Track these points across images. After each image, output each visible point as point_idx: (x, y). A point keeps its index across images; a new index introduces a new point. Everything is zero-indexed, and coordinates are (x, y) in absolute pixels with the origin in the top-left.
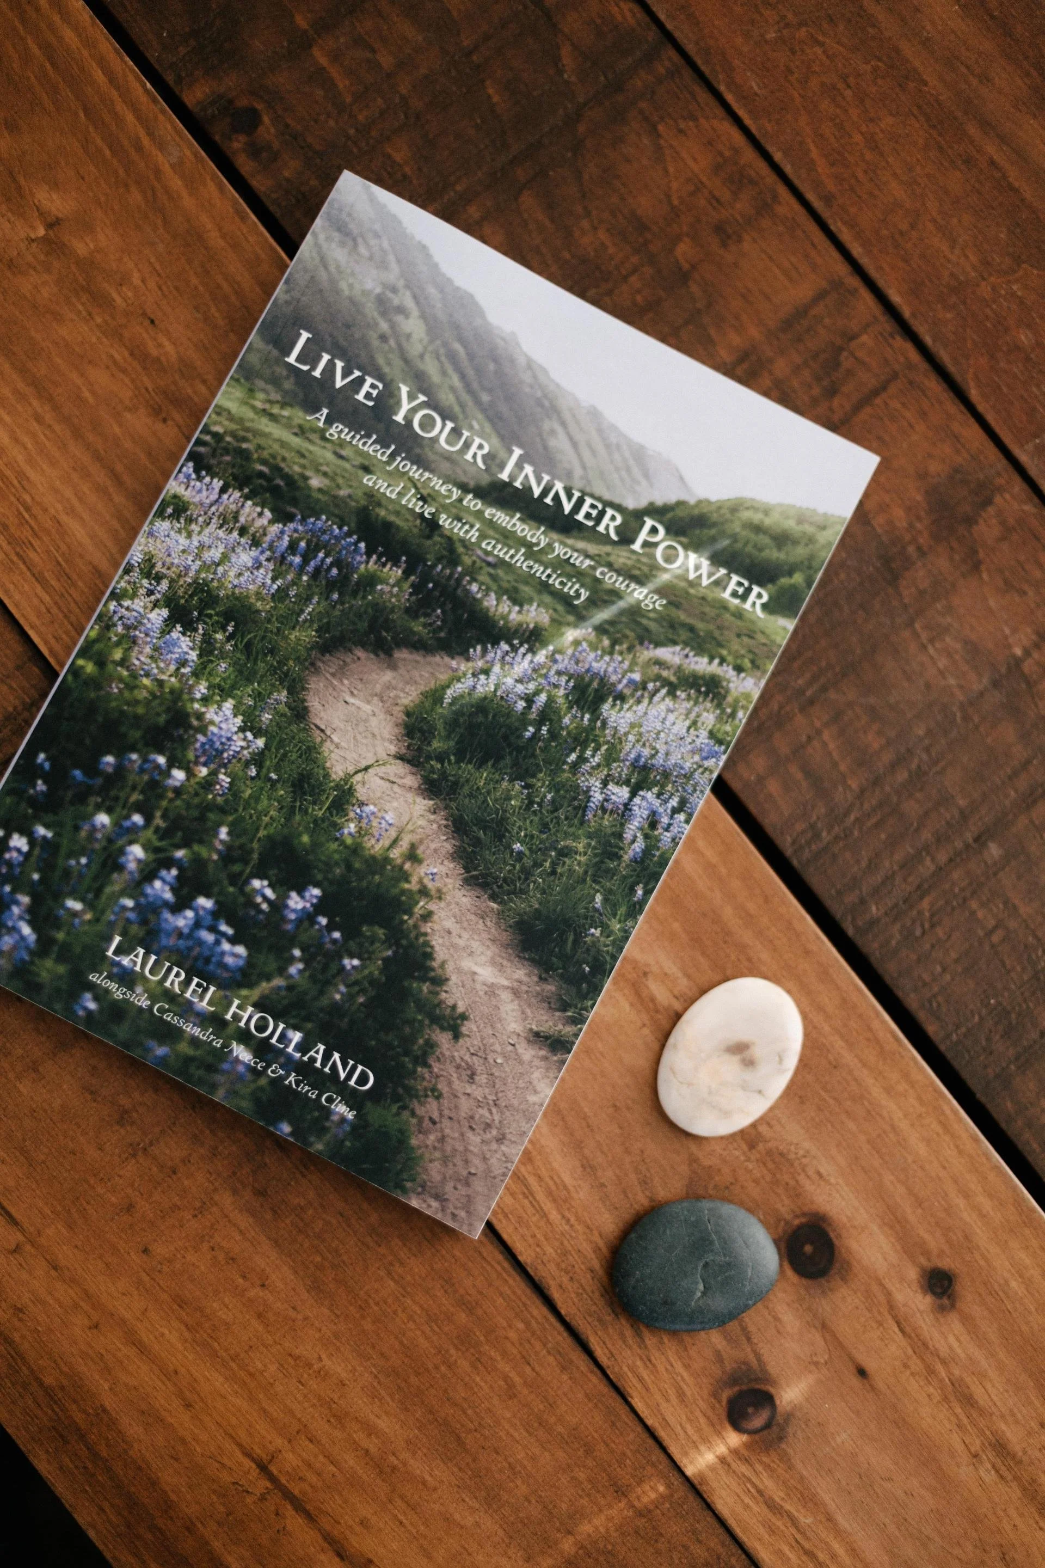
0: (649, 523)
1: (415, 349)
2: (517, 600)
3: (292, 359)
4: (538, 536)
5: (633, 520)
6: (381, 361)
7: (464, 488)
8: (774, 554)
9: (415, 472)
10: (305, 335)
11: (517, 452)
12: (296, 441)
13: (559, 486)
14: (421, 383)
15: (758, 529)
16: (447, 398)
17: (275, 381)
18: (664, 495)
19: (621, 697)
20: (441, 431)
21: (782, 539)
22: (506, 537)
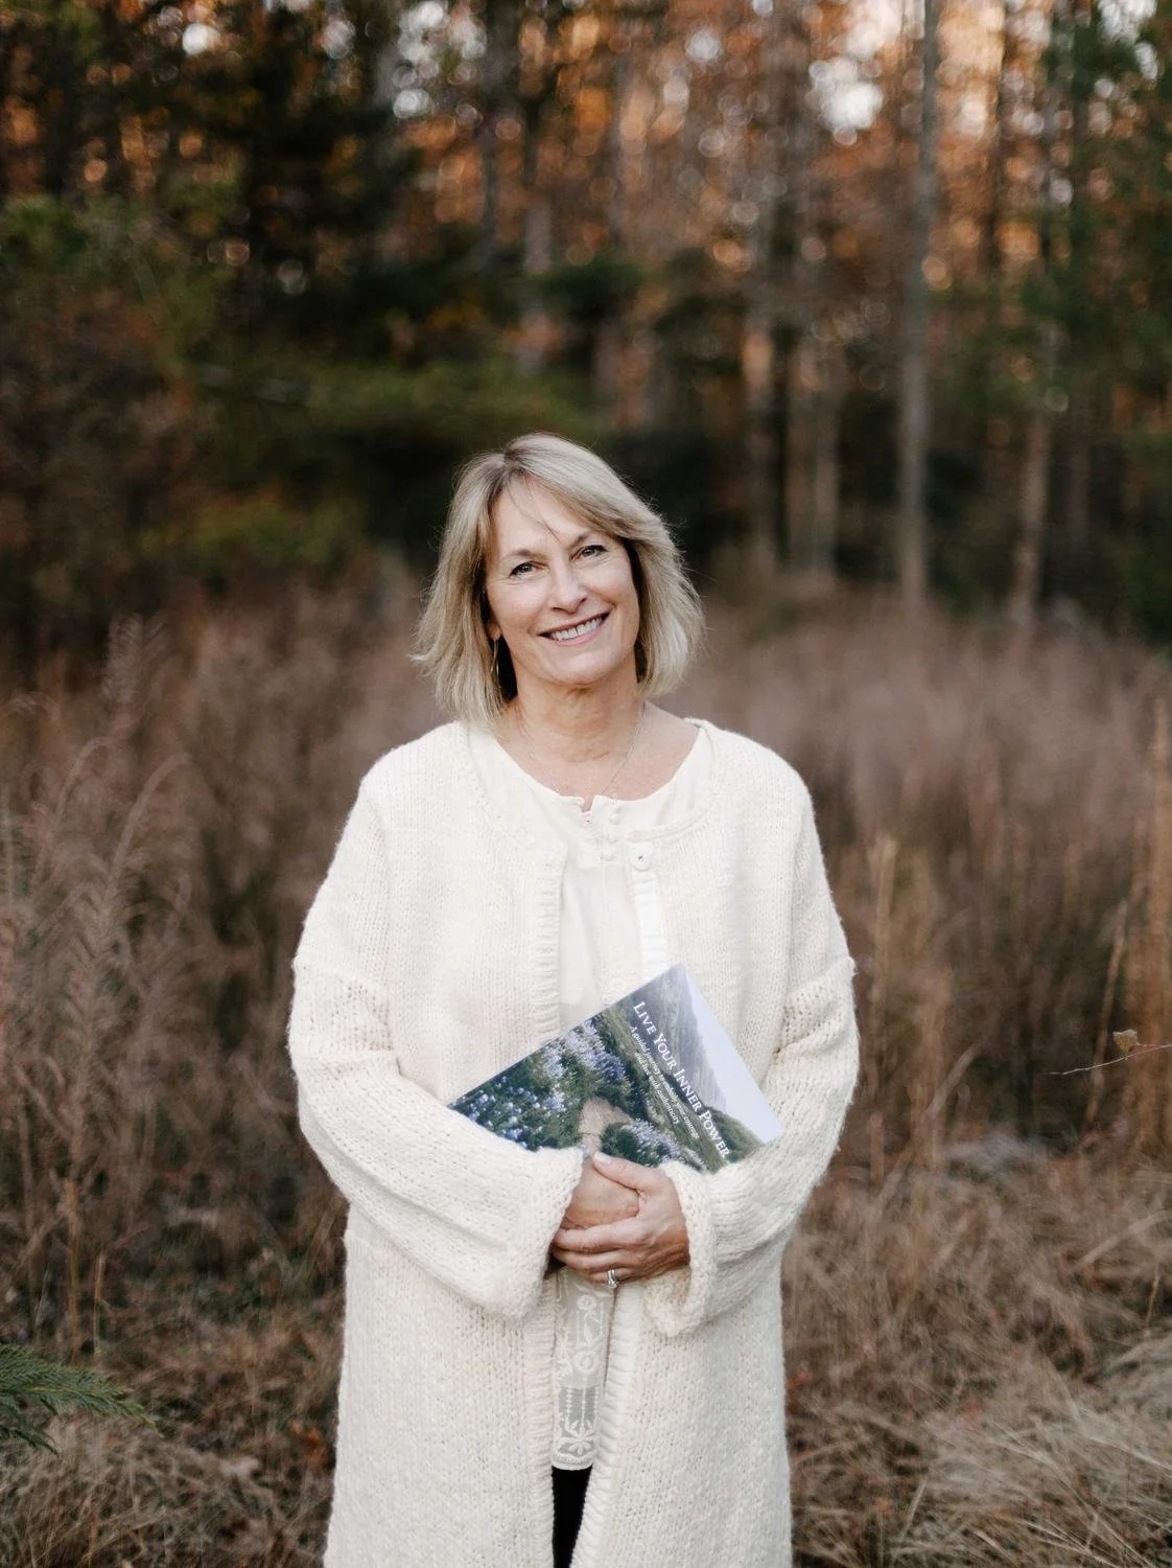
0: (708, 1112)
1: (672, 1025)
2: (658, 1112)
3: (635, 1008)
4: (675, 1098)
5: (704, 1109)
6: (660, 1022)
7: (662, 1072)
8: (737, 1141)
9: (651, 1060)
10: (643, 1003)
11: (683, 1071)
12: (624, 1033)
13: (689, 1087)
14: (667, 1036)
15: (737, 1131)
16: (672, 1044)
17: (627, 1012)
18: (718, 1107)
19: (670, 1157)
20: (665, 1052)
21: (742, 1139)
22: (665, 1092)
